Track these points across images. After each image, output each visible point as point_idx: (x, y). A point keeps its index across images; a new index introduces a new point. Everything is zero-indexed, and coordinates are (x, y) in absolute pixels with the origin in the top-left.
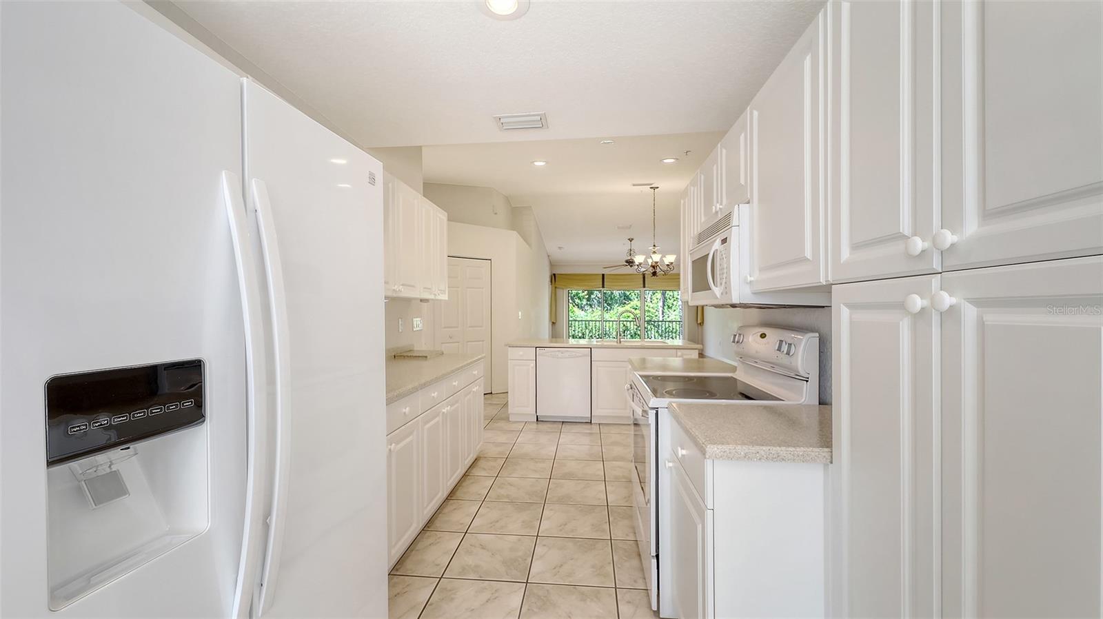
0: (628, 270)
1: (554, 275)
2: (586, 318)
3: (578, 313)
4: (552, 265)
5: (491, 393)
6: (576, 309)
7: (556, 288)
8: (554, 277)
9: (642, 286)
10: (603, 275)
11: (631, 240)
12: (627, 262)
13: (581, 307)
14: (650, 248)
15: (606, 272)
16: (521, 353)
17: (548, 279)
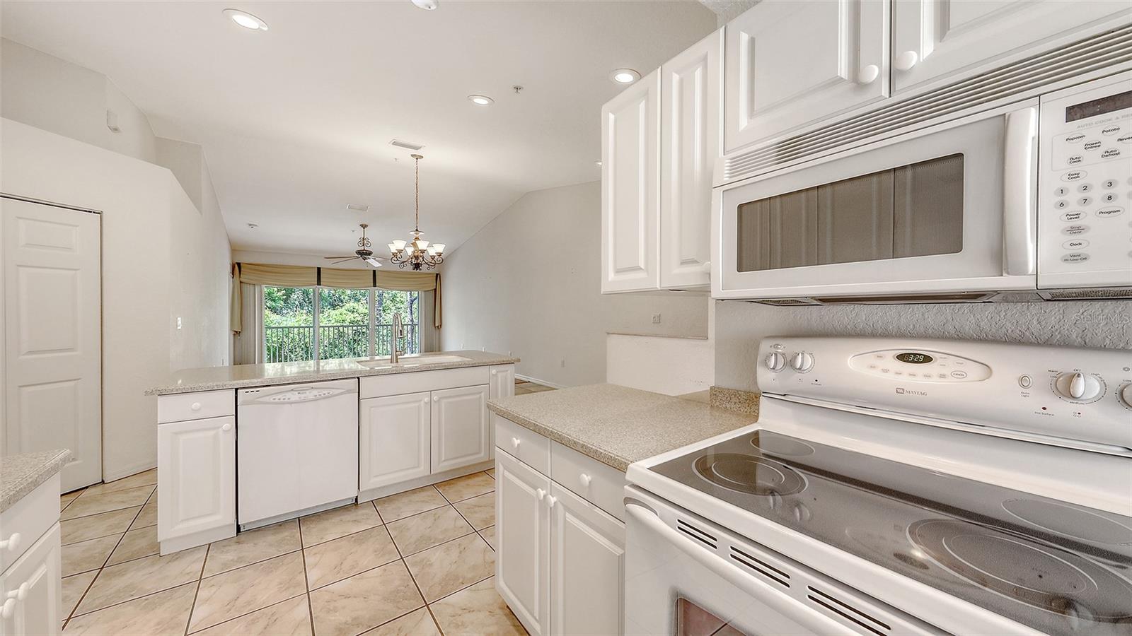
0: (358, 264)
1: (239, 264)
2: (285, 323)
3: (273, 318)
4: (234, 249)
5: (103, 482)
6: (267, 312)
7: (241, 282)
8: (237, 268)
9: (372, 285)
10: (319, 269)
11: (364, 226)
12: (358, 252)
13: (274, 310)
14: (411, 233)
15: (324, 264)
16: (196, 405)
17: (229, 269)
